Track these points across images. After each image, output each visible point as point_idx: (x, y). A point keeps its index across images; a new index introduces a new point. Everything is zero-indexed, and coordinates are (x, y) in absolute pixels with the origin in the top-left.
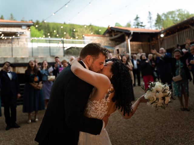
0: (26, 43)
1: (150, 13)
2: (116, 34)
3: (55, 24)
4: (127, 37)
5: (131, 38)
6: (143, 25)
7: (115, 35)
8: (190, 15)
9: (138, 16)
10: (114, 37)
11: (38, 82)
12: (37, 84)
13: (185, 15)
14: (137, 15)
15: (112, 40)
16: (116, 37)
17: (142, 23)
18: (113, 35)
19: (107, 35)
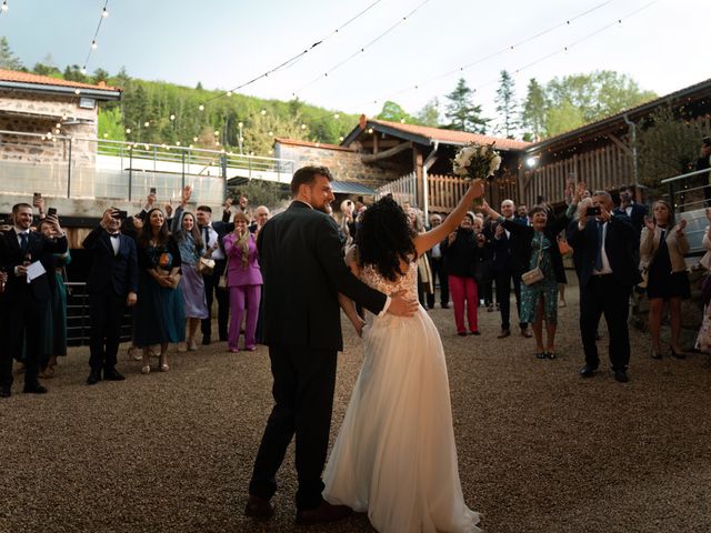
0: (89, 154)
1: (505, 76)
2: (383, 144)
3: (164, 87)
4: (419, 160)
5: (431, 162)
6: (481, 116)
7: (382, 149)
8: (641, 96)
9: (466, 85)
10: (377, 155)
11: (169, 268)
12: (167, 272)
13: (622, 94)
14: (463, 81)
15: (369, 164)
16: (384, 154)
17: (477, 110)
18: (375, 150)
19: (354, 146)
